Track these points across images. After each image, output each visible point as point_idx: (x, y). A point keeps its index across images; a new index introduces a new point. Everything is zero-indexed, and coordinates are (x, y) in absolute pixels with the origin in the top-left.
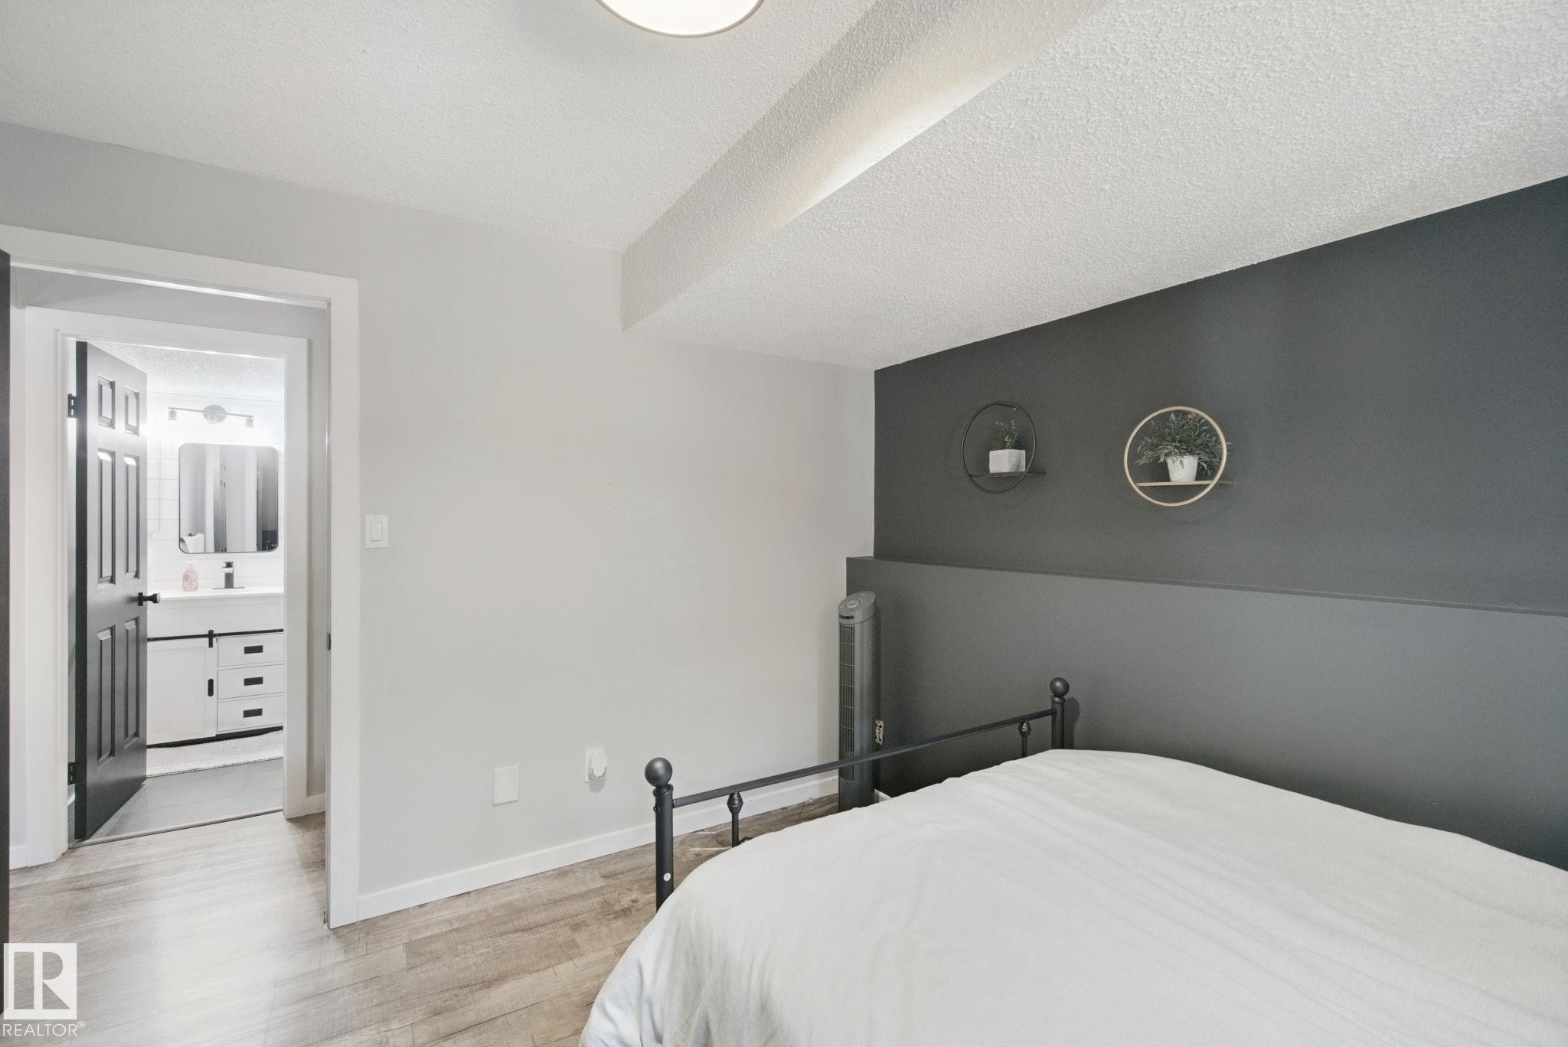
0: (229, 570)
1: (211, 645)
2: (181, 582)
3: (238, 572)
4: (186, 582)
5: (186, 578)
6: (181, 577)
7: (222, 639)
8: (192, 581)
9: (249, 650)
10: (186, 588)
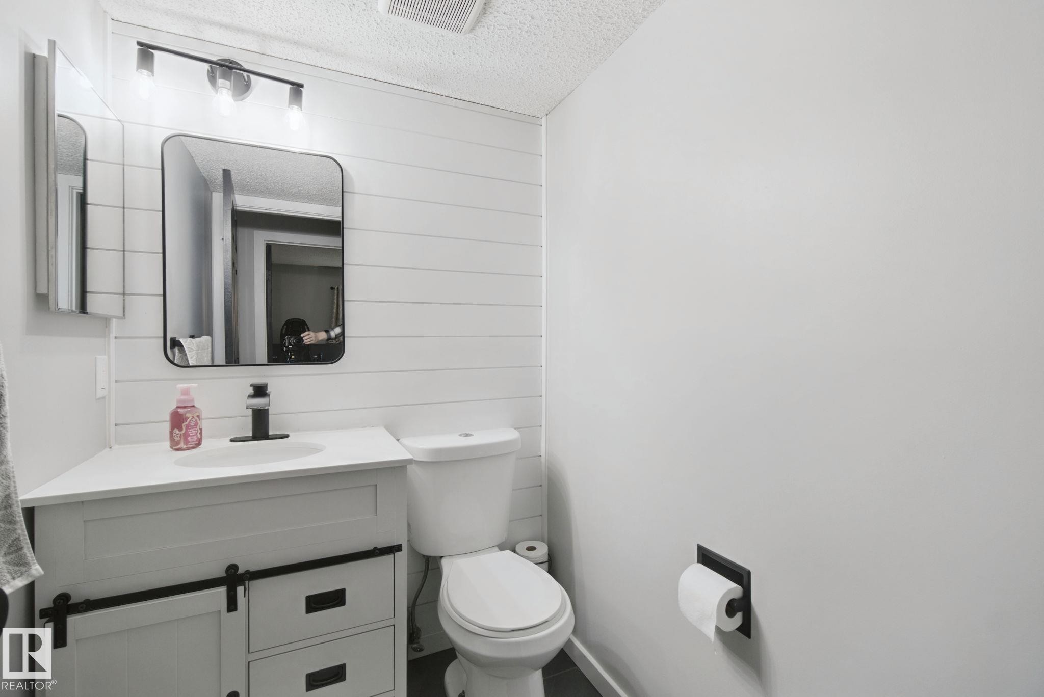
0: (259, 402)
1: (232, 605)
2: (167, 426)
3: (276, 405)
4: (176, 431)
5: (177, 420)
6: (167, 417)
7: (257, 586)
8: (188, 427)
9: (316, 603)
10: (178, 443)
